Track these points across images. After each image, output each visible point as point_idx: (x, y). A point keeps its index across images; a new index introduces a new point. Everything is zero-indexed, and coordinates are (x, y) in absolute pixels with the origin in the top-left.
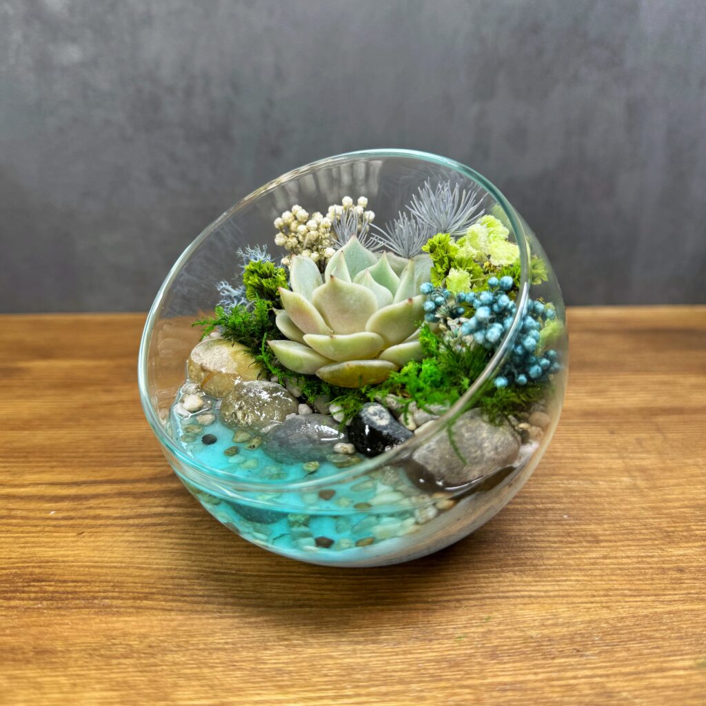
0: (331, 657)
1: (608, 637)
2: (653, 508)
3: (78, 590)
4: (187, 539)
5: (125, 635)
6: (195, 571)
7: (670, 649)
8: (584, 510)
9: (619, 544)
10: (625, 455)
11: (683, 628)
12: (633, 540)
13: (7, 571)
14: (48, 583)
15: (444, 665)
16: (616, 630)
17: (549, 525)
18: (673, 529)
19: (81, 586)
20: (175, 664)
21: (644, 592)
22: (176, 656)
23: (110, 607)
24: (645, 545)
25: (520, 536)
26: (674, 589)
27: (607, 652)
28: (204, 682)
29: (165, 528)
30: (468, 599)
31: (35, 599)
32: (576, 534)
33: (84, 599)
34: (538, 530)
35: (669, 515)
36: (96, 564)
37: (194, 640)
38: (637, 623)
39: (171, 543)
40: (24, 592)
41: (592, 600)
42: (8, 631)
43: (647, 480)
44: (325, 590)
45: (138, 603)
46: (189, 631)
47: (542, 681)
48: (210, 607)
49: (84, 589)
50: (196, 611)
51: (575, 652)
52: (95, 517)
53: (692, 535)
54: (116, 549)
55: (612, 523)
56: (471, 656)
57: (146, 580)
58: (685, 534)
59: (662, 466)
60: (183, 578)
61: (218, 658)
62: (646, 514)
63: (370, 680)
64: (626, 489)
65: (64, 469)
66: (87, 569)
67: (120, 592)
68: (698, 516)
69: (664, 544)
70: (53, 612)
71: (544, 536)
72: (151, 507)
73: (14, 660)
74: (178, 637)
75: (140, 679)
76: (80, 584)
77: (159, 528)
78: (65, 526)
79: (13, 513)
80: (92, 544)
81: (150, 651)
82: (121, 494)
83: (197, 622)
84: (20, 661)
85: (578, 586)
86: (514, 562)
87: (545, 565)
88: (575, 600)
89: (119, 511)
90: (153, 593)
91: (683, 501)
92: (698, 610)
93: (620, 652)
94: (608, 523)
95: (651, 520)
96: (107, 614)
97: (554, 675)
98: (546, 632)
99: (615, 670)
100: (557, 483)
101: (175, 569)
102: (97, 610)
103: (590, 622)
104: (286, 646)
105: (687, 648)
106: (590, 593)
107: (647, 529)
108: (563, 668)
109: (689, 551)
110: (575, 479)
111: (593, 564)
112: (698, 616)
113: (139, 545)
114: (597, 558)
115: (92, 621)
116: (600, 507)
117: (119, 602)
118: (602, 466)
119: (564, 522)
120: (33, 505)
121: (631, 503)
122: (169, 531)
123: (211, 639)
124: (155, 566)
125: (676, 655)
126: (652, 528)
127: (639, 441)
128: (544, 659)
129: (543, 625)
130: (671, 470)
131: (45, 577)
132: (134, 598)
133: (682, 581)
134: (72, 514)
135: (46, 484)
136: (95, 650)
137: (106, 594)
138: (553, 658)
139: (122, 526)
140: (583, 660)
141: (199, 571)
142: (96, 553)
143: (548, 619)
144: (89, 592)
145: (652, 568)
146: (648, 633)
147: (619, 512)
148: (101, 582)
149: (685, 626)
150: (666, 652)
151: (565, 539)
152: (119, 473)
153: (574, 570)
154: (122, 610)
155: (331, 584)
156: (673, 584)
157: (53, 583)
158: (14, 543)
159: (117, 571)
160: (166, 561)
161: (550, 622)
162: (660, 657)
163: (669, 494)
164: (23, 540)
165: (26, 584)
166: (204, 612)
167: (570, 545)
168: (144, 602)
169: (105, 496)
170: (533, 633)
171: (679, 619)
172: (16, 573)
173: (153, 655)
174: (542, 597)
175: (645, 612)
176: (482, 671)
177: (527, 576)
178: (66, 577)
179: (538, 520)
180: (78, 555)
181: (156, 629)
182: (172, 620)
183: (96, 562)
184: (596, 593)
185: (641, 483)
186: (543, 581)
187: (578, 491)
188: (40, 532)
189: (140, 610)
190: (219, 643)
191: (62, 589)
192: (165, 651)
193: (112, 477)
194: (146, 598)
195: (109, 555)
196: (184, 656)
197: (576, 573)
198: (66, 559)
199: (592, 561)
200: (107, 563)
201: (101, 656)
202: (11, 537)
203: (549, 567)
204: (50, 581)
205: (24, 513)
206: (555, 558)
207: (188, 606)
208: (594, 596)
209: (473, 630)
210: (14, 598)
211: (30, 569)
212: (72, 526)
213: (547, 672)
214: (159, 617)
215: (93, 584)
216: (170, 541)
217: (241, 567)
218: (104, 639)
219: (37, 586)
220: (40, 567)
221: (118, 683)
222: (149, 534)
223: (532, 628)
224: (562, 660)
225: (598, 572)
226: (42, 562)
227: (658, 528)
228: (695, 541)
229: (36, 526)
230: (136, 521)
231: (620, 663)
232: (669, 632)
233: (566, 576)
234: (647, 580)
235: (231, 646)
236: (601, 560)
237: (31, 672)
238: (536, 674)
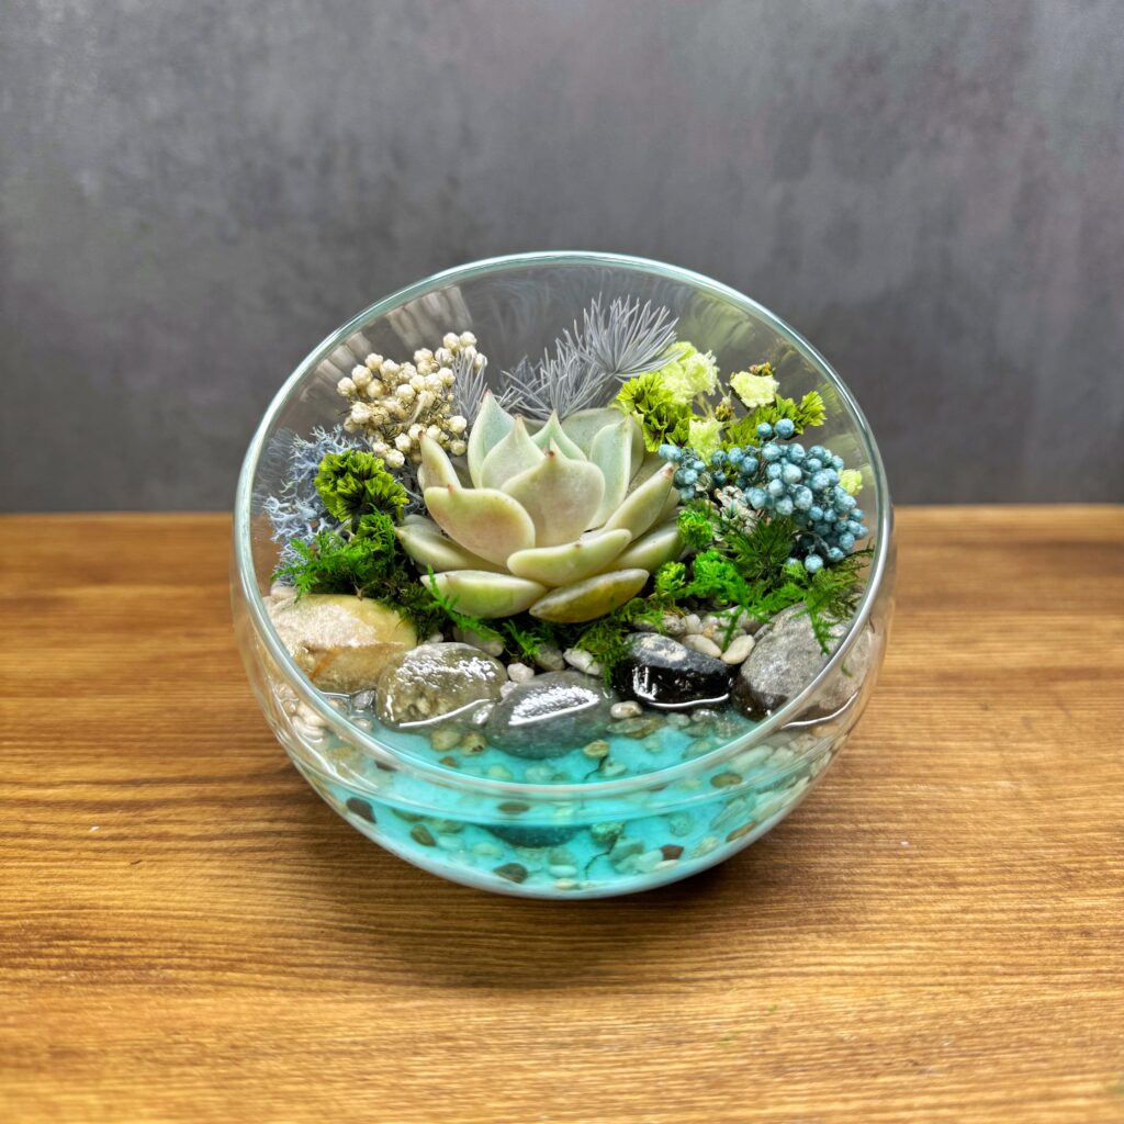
0: (519, 1069)
1: (965, 1042)
2: (1046, 831)
3: (126, 953)
4: (302, 873)
5: (195, 1027)
6: (311, 925)
7: (1065, 1063)
8: (936, 832)
9: (989, 889)
10: (1005, 744)
11: (1086, 1029)
12: (1012, 883)
13: (17, 922)
14: (79, 942)
15: (699, 1084)
16: (978, 1031)
17: (878, 856)
18: (1077, 865)
19: (130, 948)
20: (271, 1075)
21: (1026, 969)
22: (272, 1063)
23: (174, 981)
24: (1031, 892)
25: (830, 875)
26: (1075, 964)
27: (961, 1066)
28: (315, 1106)
29: (268, 855)
30: (742, 977)
31: (58, 967)
32: (920, 872)
33: (134, 968)
34: (860, 865)
35: (1072, 843)
36: (156, 912)
37: (304, 1038)
38: (1013, 1019)
39: (276, 880)
40: (41, 956)
41: (942, 980)
42: (11, 1020)
43: (1039, 786)
44: (516, 959)
45: (219, 976)
46: (296, 1022)
47: (854, 1112)
48: (331, 983)
49: (135, 952)
50: (310, 991)
51: (910, 1067)
52: (160, 837)
53: (1106, 876)
54: (189, 888)
55: (980, 855)
56: (744, 1069)
57: (231, 939)
58: (1096, 873)
59: (1063, 762)
60: (292, 937)
61: (339, 1068)
62: (1034, 840)
63: (579, 1106)
64: (1004, 800)
65: (116, 759)
66: (141, 920)
67: (191, 958)
68: (1117, 845)
69: (1061, 890)
70: (84, 989)
71: (868, 875)
72: (248, 821)
73: (18, 1066)
74: (277, 1031)
75: (212, 1099)
76: (129, 944)
77: (259, 856)
78: (113, 850)
79: (33, 828)
80: (153, 880)
81: (232, 1053)
82: (203, 800)
83: (309, 1007)
84: (26, 1067)
85: (919, 959)
86: (819, 916)
87: (869, 922)
88: (914, 980)
89: (198, 827)
90: (242, 960)
91: (1095, 819)
92: (1113, 999)
93: (984, 1066)
94: (973, 855)
95: (1042, 851)
96: (170, 992)
97: (875, 1103)
98: (865, 1031)
99: (973, 1097)
100: (894, 790)
101: (281, 922)
102: (153, 986)
103: (937, 1016)
104: (448, 1049)
105: (1092, 1061)
106: (938, 968)
107: (1035, 865)
108: (890, 1092)
109: (1102, 902)
110: (922, 783)
111: (945, 921)
112: (1112, 1008)
113: (226, 882)
114: (953, 912)
115: (145, 1005)
116: (961, 828)
117: (189, 974)
118: (966, 762)
119: (901, 853)
120: (65, 816)
121: (1011, 822)
122: (274, 861)
123: (329, 1036)
124: (250, 917)
125: (1073, 1073)
126: (1043, 864)
127: (1027, 722)
128: (860, 1076)
129: (862, 1021)
130: (1077, 769)
131: (76, 932)
132: (213, 968)
133: (1088, 951)
134: (124, 831)
135: (88, 783)
136: (146, 1051)
137: (169, 961)
138: (875, 1076)
139: (201, 851)
140: (923, 1078)
141: (317, 925)
142: (159, 895)
143: (869, 1011)
144: (143, 957)
145: (1040, 929)
146: (1031, 1037)
147: (990, 837)
148: (163, 941)
149: (1089, 1025)
150: (1057, 1068)
151: (902, 881)
152: (201, 766)
153: (916, 931)
154: (193, 986)
155: (525, 949)
156: (1073, 955)
157: (87, 942)
158: (31, 876)
159: (188, 923)
160: (267, 908)
161: (872, 1016)
162: (1047, 1075)
163: (1072, 809)
164: (45, 872)
165: (45, 943)
166: (322, 991)
167: (910, 890)
168: (229, 974)
169: (177, 802)
170: (845, 1033)
171: (1082, 1013)
172: (31, 925)
173: (236, 1061)
174: (862, 974)
175: (1027, 1001)
176: (759, 1095)
177: (840, 940)
178: (109, 933)
179: (860, 849)
180: (130, 897)
181: (244, 1019)
182: (271, 1004)
183: (158, 909)
184: (948, 970)
185: (1027, 790)
186: (866, 949)
187: (927, 802)
188: (72, 859)
189: (221, 987)
190: (342, 1043)
191: (102, 952)
192: (256, 1054)
193: (190, 774)
194: (232, 968)
195: (178, 898)
196: (285, 1063)
197: (917, 936)
198: (110, 903)
199: (945, 916)
200: (174, 910)
201: (155, 1061)
202: (26, 867)
203: (875, 925)
204: (81, 939)
205: (50, 829)
206: (885, 912)
207: (297, 982)
208: (945, 974)
209: (748, 1026)
210: (25, 966)
211: (54, 920)
212: (123, 851)
213: (864, 1098)
214: (251, 1000)
215: (150, 944)
216: (276, 876)
217: (384, 920)
218: (162, 1034)
219: (62, 947)
220: (69, 916)
221: (179, 1105)
222: (243, 864)
223: (843, 1025)
224: (889, 1079)
225: (952, 935)
226: (73, 908)
227: (1053, 864)
228: (1111, 885)
229: (68, 850)
230: (224, 844)
231: (982, 1085)
232: (1063, 1034)
233: (901, 940)
234: (1031, 948)
235: (361, 1048)
236: (959, 916)
237: (43, 1086)
238: (846, 1100)
